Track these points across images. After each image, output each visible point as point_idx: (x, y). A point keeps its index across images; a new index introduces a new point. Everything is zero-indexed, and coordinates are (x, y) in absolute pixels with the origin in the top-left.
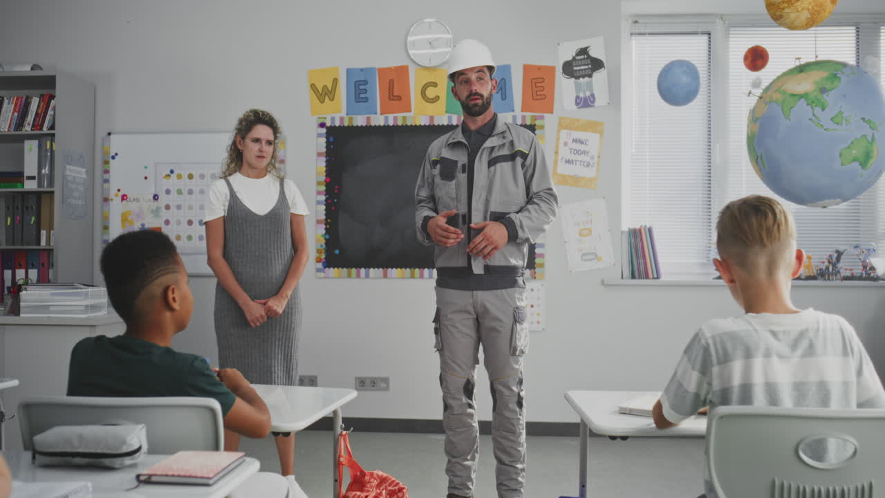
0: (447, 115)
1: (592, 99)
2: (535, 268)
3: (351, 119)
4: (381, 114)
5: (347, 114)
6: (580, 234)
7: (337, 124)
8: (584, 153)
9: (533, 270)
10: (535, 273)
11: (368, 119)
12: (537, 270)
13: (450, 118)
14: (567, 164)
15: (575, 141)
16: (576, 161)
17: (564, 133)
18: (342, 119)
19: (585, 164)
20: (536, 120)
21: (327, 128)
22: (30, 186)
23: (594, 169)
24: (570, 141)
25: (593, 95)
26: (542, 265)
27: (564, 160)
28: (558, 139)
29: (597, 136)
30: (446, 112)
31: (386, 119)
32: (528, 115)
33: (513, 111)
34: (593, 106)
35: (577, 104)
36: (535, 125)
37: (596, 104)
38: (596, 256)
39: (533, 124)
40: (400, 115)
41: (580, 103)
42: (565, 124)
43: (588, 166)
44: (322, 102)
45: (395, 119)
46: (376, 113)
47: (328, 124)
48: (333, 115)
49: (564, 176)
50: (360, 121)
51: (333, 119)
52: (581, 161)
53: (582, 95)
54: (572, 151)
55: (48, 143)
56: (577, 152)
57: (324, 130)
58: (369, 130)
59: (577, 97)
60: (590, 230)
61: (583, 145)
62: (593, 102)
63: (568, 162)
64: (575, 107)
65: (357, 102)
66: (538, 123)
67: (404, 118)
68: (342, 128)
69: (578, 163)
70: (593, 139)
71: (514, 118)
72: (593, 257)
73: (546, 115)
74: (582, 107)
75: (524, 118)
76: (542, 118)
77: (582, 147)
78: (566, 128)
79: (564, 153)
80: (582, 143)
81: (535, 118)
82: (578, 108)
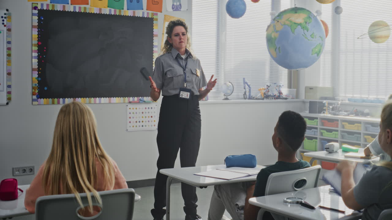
0: (108, 9)
1: (180, 7)
3: (53, 6)
4: (71, 4)
5: (51, 3)
7: (45, 8)
11: (64, 7)
13: (110, 11)
18: (48, 5)
20: (154, 15)
21: (38, 10)
25: (180, 5)
28: (164, 27)
30: (108, 6)
31: (75, 8)
32: (150, 12)
33: (143, 9)
34: (181, 10)
35: (173, 8)
36: (153, 18)
37: (182, 10)
40: (83, 6)
41: (174, 8)
42: (167, 19)
45: (80, 8)
46: (68, 4)
47: (39, 8)
48: (42, 2)
50: (59, 7)
51: (42, 5)
53: (175, 4)
57: (36, 12)
58: (64, 14)
59: (173, 5)
62: (181, 8)
64: (172, 10)
66: (155, 17)
67: (85, 8)
68: (48, 11)
71: (143, 13)
73: (159, 13)
74: (175, 10)
75: (148, 13)
76: (157, 14)
81: (153, 14)
82: (173, 11)
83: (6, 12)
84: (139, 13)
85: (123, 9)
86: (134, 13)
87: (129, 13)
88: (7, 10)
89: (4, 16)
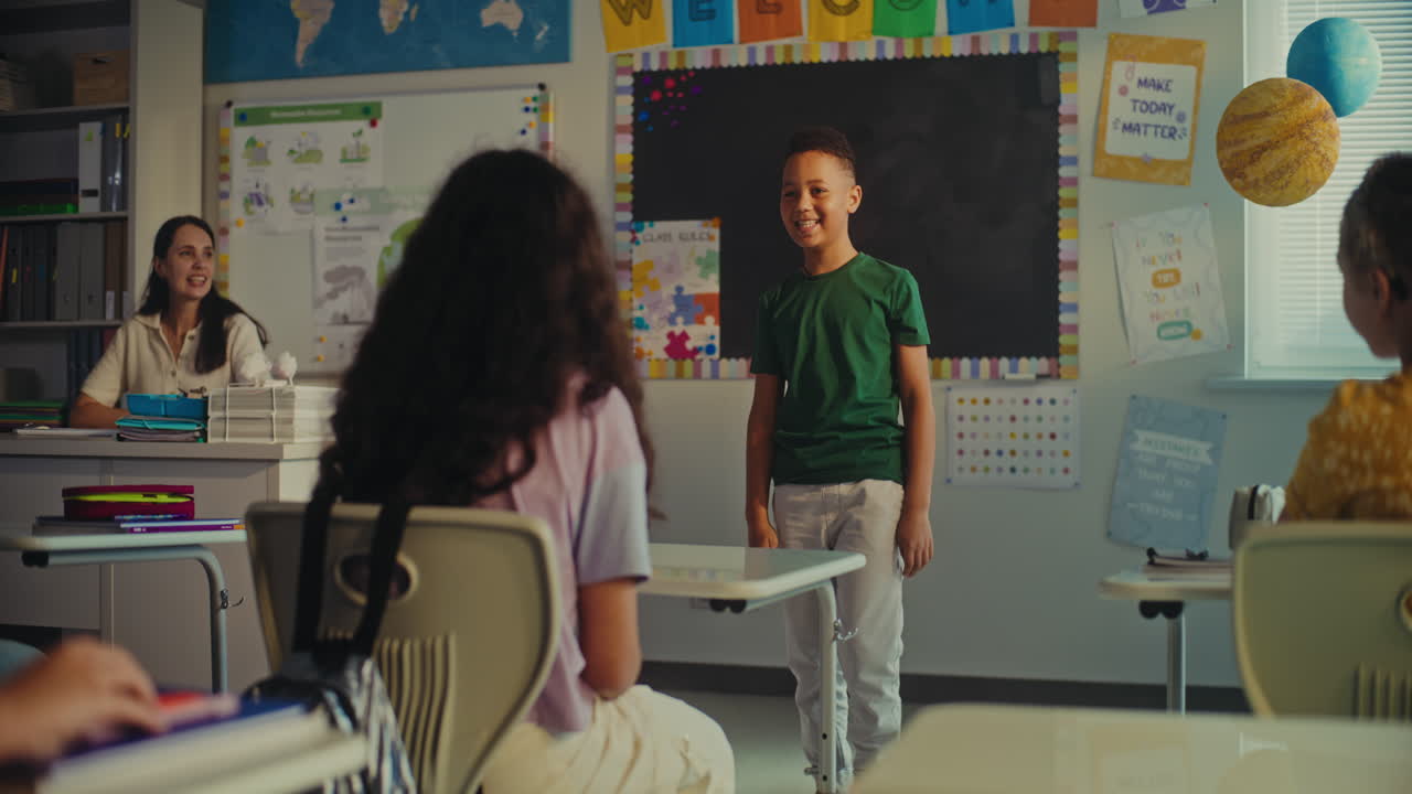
0: (873, 40)
2: (1057, 355)
3: (681, 56)
4: (742, 42)
5: (675, 46)
6: (1156, 283)
7: (655, 66)
8: (1164, 108)
9: (1053, 360)
10: (1059, 366)
11: (716, 54)
12: (1064, 359)
13: (880, 45)
14: (1127, 134)
15: (1142, 83)
16: (1146, 126)
17: (1119, 68)
18: (664, 56)
19: (1167, 132)
20: (1059, 41)
21: (635, 75)
22: (89, 207)
23: (1186, 141)
24: (1133, 85)
26: (1074, 350)
27: (1120, 126)
28: (1105, 83)
29: (1191, 70)
30: (874, 32)
31: (752, 52)
32: (1044, 31)
33: (1012, 24)
34: (1184, 7)
35: (1148, 4)
36: (1058, 52)
37: (1190, 3)
38: (1189, 325)
39: (1052, 49)
40: (779, 43)
41: (1154, 2)
42: (1121, 48)
43: (1171, 135)
44: (627, 23)
45: (770, 50)
46: (731, 42)
47: (638, 68)
48: (647, 48)
49: (1121, 159)
50: (699, 58)
51: (646, 56)
52: (1156, 127)
54: (1138, 104)
55: (118, 126)
56: (1148, 107)
57: (628, 81)
58: (718, 76)
60: (1177, 274)
61: (1160, 92)
62: (1182, 1)
63: (1128, 128)
64: (1144, 11)
65: (693, 19)
66: (1063, 47)
67: (788, 49)
68: (664, 73)
69: (1151, 131)
70: (1181, 76)
71: (1014, 39)
72: (1183, 330)
73: (1083, 32)
74: (1159, 10)
75: (1034, 38)
76: (1073, 37)
77: (1160, 97)
78: (1125, 58)
79: (1120, 109)
80: (1159, 87)
81: (1057, 38)
82: (1150, 13)
83: (536, 92)
84: (996, 43)
85: (930, 34)
86: (976, 41)
87: (957, 46)
88: (542, 87)
89: (532, 105)
